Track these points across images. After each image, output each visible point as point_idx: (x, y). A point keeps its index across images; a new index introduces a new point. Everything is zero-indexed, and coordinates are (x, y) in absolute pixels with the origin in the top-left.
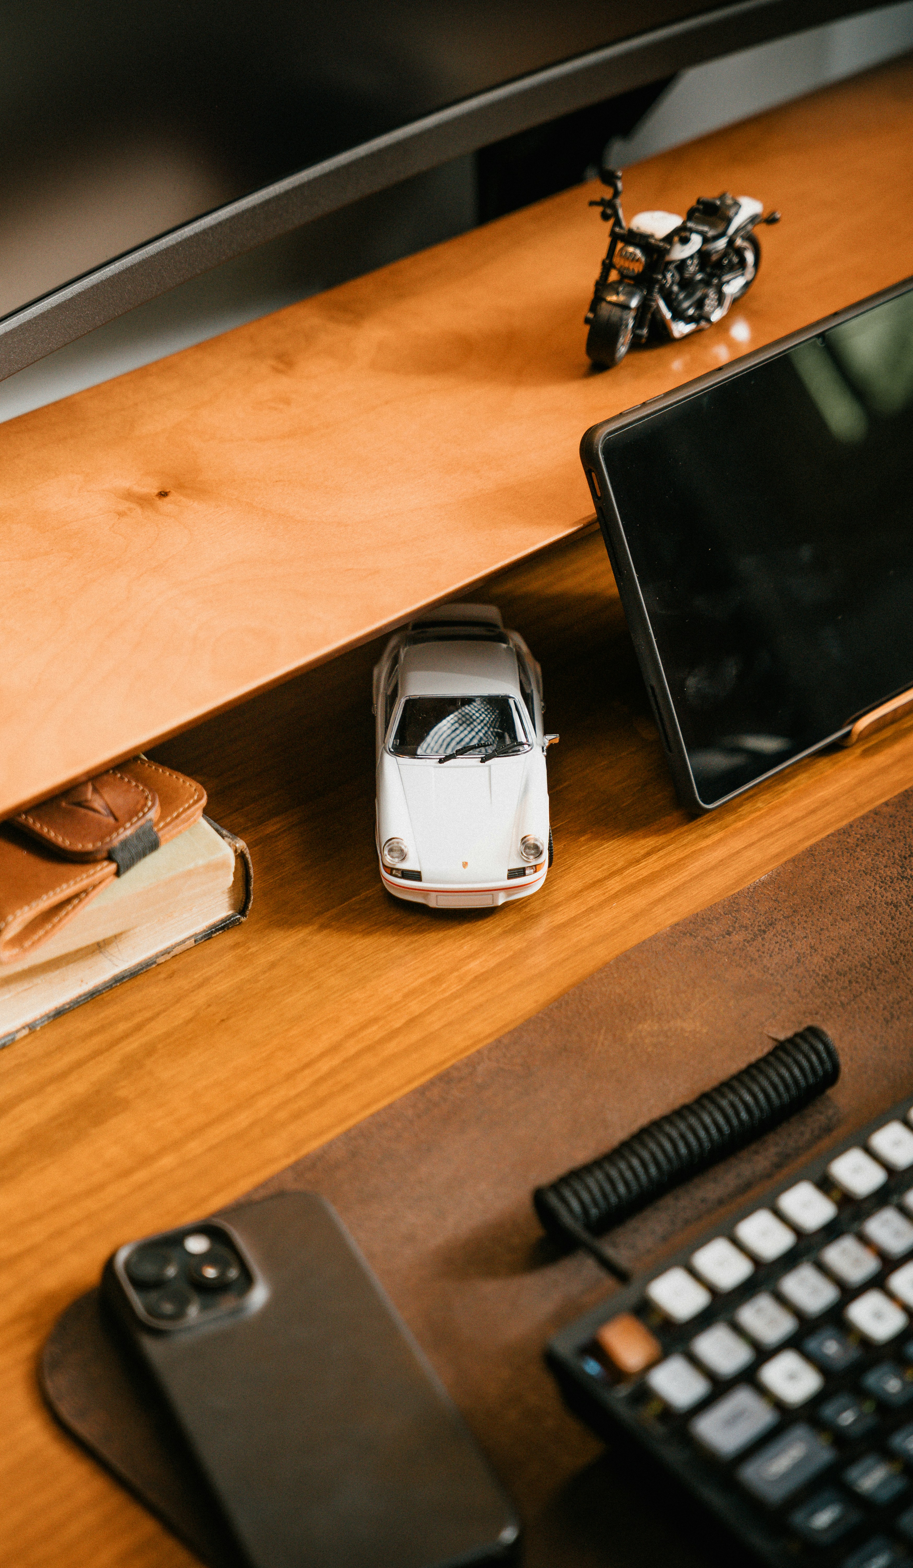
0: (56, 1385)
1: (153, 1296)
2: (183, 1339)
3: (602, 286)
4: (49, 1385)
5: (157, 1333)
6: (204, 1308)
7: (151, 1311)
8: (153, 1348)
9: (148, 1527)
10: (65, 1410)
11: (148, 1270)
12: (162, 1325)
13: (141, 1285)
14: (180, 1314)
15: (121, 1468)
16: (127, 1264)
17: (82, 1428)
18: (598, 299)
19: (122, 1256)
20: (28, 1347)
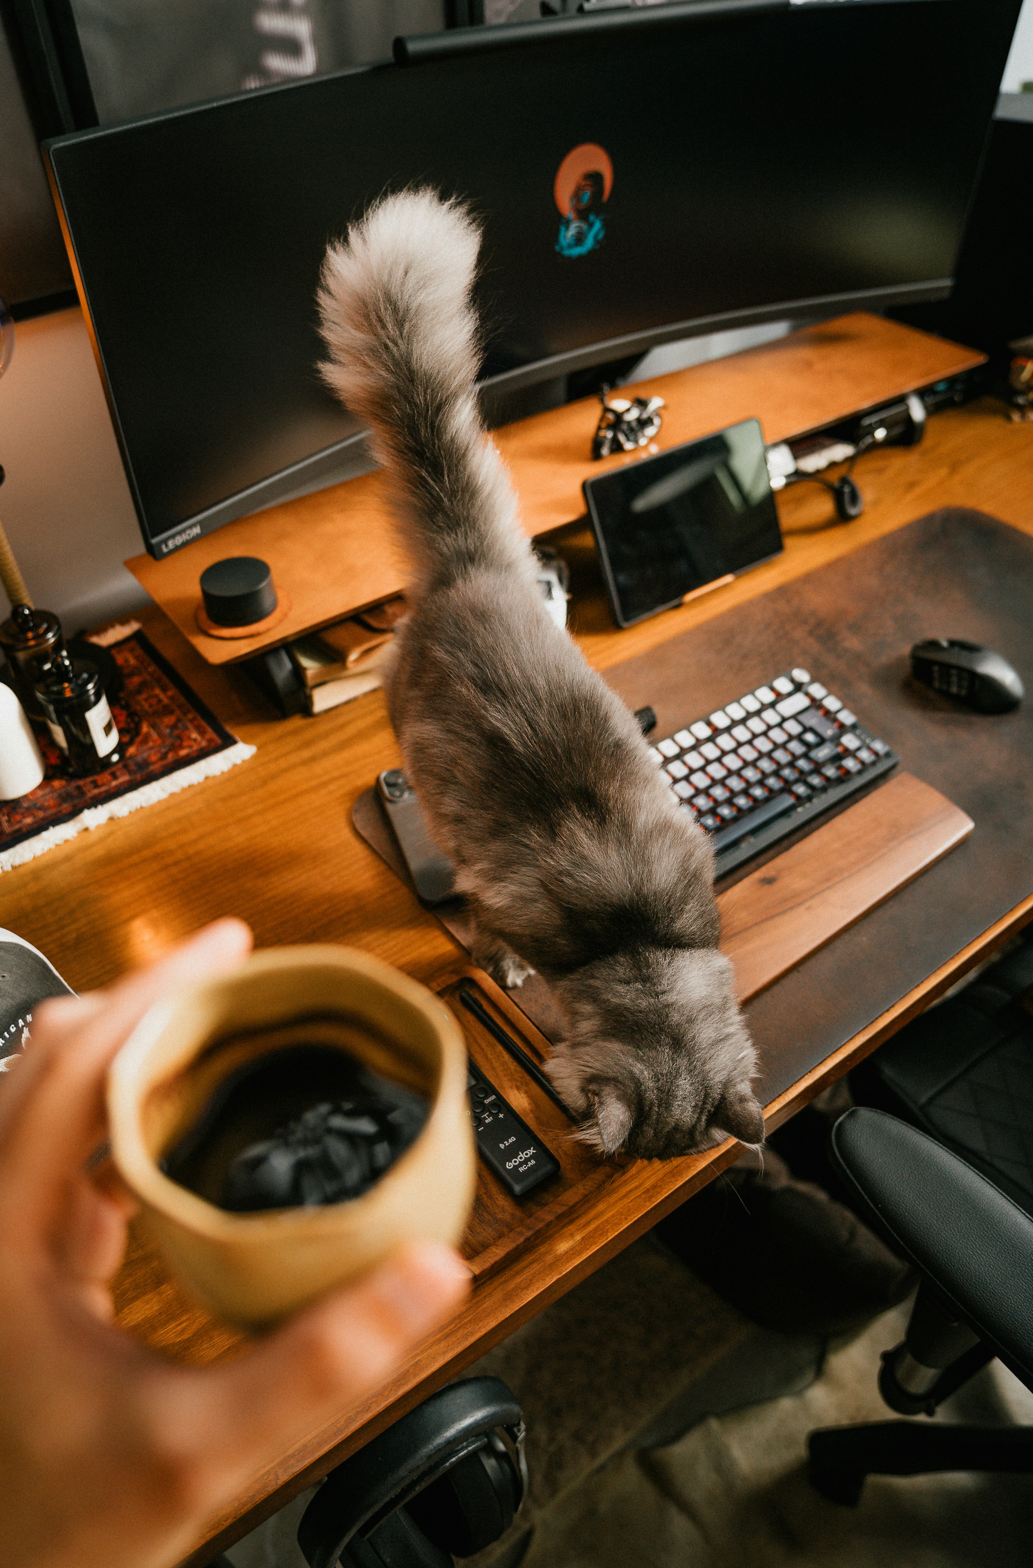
0: (356, 818)
1: (392, 789)
2: (400, 805)
3: (599, 428)
4: (354, 818)
5: (391, 801)
6: (410, 794)
7: (391, 794)
8: (390, 807)
9: (382, 867)
10: (358, 826)
11: (392, 780)
12: (395, 799)
13: (389, 785)
14: (401, 796)
15: (376, 847)
16: (385, 779)
17: (362, 832)
18: (597, 434)
19: (383, 775)
20: (349, 804)
